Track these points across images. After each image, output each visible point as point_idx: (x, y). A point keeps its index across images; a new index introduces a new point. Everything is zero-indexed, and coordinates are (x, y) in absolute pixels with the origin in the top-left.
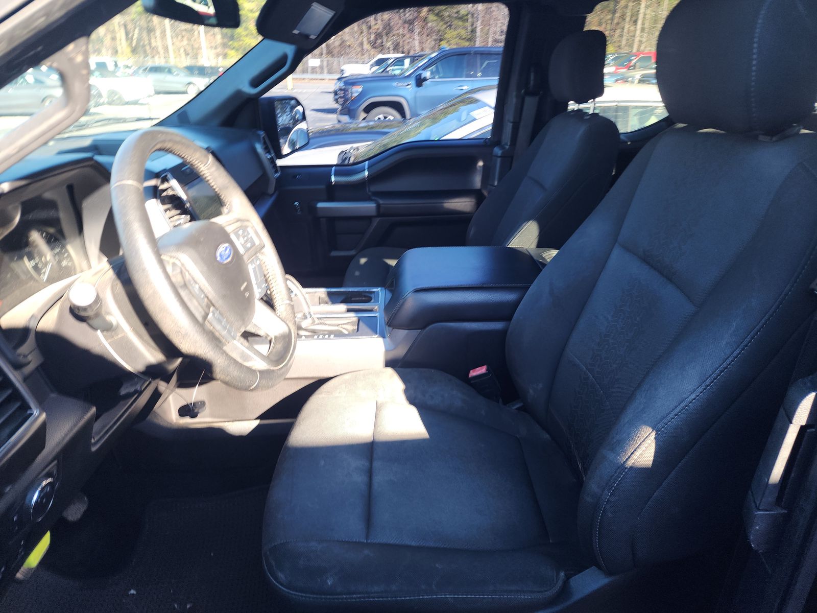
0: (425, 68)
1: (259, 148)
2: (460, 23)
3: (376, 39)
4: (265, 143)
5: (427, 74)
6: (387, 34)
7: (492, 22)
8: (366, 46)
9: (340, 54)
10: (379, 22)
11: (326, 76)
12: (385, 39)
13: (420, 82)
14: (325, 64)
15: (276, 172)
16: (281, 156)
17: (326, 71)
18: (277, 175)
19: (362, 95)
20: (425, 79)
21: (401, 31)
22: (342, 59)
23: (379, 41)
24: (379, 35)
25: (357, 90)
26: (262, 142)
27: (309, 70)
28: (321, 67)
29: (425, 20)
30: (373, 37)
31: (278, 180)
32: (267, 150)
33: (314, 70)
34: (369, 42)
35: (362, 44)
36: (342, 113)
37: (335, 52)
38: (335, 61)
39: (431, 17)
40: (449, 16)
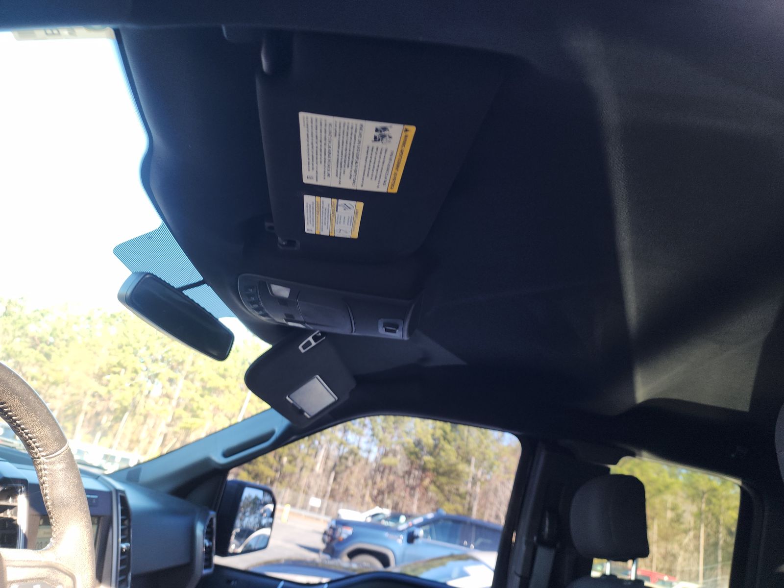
0: (420, 526)
1: (200, 529)
2: (458, 499)
3: (378, 494)
4: (210, 526)
5: (420, 532)
6: (389, 493)
7: (489, 505)
8: (368, 498)
9: (341, 500)
10: (385, 480)
11: (323, 517)
12: (386, 496)
13: (411, 538)
14: (325, 505)
15: (206, 567)
16: (223, 551)
17: (324, 512)
18: (206, 572)
19: (350, 538)
20: (417, 537)
21: (403, 494)
22: (341, 505)
23: (380, 497)
24: (381, 492)
25: (346, 532)
26: (207, 523)
27: (309, 508)
28: (320, 509)
29: (426, 489)
30: (375, 492)
31: (205, 579)
32: (208, 534)
33: (313, 509)
34: (371, 495)
35: (363, 497)
36: (326, 551)
37: (338, 497)
38: (335, 505)
39: (432, 488)
40: (449, 491)
